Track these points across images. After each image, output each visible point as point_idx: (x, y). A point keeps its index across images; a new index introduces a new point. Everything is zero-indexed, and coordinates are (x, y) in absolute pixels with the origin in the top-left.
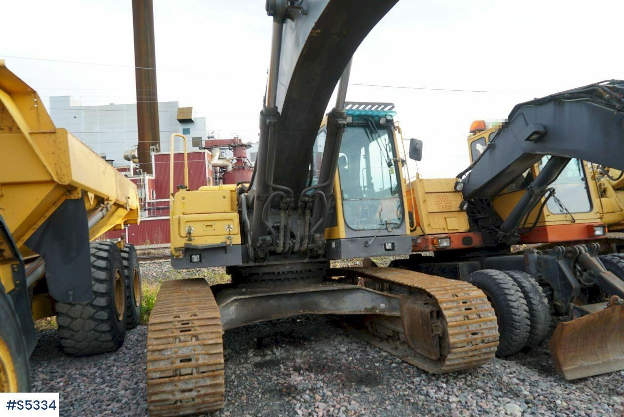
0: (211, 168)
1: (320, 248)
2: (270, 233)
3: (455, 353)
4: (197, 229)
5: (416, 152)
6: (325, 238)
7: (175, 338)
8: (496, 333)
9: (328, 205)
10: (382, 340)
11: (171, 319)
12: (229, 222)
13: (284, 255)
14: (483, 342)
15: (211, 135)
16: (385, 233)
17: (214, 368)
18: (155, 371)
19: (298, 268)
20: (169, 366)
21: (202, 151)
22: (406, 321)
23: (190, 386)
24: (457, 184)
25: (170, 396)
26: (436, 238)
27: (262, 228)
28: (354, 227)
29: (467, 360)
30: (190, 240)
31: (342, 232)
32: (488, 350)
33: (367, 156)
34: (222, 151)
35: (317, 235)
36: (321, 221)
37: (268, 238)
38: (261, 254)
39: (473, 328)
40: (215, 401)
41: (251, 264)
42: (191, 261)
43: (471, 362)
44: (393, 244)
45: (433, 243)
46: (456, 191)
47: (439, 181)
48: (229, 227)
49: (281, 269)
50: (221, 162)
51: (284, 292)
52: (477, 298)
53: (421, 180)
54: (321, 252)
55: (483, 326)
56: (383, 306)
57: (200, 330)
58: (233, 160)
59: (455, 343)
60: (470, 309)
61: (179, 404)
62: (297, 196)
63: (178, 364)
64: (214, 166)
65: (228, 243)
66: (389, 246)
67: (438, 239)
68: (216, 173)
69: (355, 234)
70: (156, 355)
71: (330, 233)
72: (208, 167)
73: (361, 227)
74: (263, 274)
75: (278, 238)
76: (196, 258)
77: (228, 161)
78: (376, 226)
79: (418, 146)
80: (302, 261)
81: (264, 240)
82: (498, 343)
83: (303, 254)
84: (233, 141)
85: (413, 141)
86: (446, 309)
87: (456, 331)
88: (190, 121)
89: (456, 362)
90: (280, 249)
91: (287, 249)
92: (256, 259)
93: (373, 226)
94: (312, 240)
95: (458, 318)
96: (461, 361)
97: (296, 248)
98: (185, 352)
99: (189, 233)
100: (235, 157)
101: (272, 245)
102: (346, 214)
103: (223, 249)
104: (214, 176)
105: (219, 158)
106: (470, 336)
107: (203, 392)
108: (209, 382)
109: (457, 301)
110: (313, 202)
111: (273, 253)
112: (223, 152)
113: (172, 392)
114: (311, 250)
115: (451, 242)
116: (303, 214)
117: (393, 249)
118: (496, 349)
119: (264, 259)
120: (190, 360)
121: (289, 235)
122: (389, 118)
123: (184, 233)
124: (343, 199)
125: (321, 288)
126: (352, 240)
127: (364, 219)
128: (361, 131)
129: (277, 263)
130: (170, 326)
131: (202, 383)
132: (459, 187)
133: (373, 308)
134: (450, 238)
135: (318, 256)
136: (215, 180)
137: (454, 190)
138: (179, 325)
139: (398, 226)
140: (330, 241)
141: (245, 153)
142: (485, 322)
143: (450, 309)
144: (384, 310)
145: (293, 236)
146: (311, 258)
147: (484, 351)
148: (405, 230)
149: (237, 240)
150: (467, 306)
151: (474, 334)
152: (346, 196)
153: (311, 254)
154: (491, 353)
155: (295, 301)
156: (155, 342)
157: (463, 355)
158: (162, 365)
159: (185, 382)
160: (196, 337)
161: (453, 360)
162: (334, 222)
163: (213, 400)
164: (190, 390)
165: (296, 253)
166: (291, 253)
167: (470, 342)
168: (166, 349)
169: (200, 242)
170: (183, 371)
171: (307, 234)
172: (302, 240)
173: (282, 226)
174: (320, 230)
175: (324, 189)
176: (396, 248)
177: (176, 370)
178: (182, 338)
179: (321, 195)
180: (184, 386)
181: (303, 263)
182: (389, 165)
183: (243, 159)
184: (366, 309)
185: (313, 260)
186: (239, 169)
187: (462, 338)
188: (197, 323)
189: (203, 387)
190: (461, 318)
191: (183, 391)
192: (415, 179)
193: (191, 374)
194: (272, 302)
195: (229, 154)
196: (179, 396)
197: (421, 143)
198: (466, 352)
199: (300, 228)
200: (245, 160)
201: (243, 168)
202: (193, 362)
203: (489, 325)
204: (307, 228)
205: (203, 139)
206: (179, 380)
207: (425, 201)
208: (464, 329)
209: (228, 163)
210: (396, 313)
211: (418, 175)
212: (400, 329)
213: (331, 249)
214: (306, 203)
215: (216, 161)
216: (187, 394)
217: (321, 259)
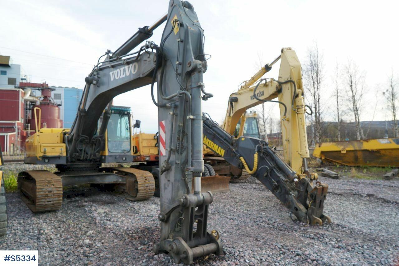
0: (23, 102)
1: (98, 158)
2: (78, 152)
3: (140, 193)
4: (48, 150)
5: (137, 125)
6: (100, 154)
7: (46, 185)
8: (154, 187)
9: (102, 143)
10: (120, 194)
11: (44, 180)
12: (61, 148)
13: (83, 161)
14: (149, 189)
15: (24, 78)
16: (123, 154)
17: (59, 194)
18: (39, 195)
19: (88, 166)
20: (44, 194)
21: (17, 89)
22: (127, 185)
23: (51, 200)
24: (155, 136)
25: (44, 203)
26: (145, 156)
27: (75, 150)
28: (112, 151)
29: (144, 195)
30: (45, 153)
31: (107, 153)
32: (151, 192)
33: (121, 123)
34: (33, 90)
35: (97, 154)
36: (99, 148)
37: (77, 154)
38: (74, 160)
39: (146, 185)
40: (58, 206)
41: (69, 164)
42: (45, 162)
43: (146, 196)
44: (126, 158)
45: (143, 158)
46: (155, 139)
47: (149, 135)
48: (61, 149)
49: (81, 166)
50: (31, 98)
51: (82, 175)
52: (149, 176)
53: (141, 134)
54: (98, 160)
55: (150, 185)
56: (120, 180)
57: (54, 183)
58: (41, 97)
59: (140, 190)
60: (146, 179)
61: (46, 206)
62: (90, 139)
63: (47, 193)
64: (26, 101)
65: (61, 155)
66: (124, 159)
67: (145, 157)
68: (27, 105)
69: (111, 154)
70: (40, 190)
71: (102, 153)
72: (21, 101)
73: (114, 151)
74: (74, 168)
75: (81, 154)
76: (47, 161)
77: (37, 98)
78: (120, 151)
79: (138, 123)
80: (90, 163)
81: (76, 155)
82: (155, 190)
83: (91, 161)
84: (43, 85)
85: (137, 121)
86: (138, 179)
87: (141, 186)
88: (7, 66)
89: (141, 196)
90: (82, 158)
91: (84, 158)
92: (71, 162)
93: (119, 151)
94: (95, 155)
95: (142, 182)
96: (142, 196)
97: (88, 158)
98: (50, 189)
99: (45, 151)
100: (43, 96)
101: (78, 156)
102: (109, 146)
103: (59, 157)
104: (25, 108)
105: (30, 96)
106: (145, 188)
107: (55, 202)
108: (57, 199)
109: (143, 177)
110: (96, 142)
111: (79, 160)
112: (34, 92)
113: (44, 202)
114: (94, 159)
115: (150, 158)
116: (92, 146)
117: (126, 159)
118: (154, 192)
119: (74, 162)
120: (51, 192)
121: (86, 153)
122: (128, 112)
123: (43, 151)
124: (108, 141)
125: (97, 174)
126: (110, 156)
127: (116, 148)
128: (117, 115)
129: (80, 164)
130: (43, 182)
131: (55, 199)
132: (156, 138)
133: (117, 181)
134: (150, 157)
135: (97, 162)
136: (25, 110)
137: (153, 138)
138: (47, 182)
139: (128, 152)
140: (102, 156)
141: (50, 94)
142: (151, 183)
143: (140, 179)
144: (121, 182)
145: (87, 154)
146: (94, 162)
147: (150, 192)
148: (131, 153)
149: (64, 154)
150: (146, 178)
151: (147, 187)
152: (109, 139)
153: (94, 161)
154: (152, 193)
155: (86, 179)
156: (39, 186)
157: (143, 193)
158: (42, 193)
159: (49, 199)
160: (53, 185)
161: (139, 195)
162: (104, 149)
163: (57, 205)
164: (50, 201)
165: (88, 160)
166: (85, 160)
167: (145, 189)
168: (43, 188)
169: (49, 154)
170: (49, 195)
171: (93, 153)
172: (91, 155)
173: (83, 150)
174: (98, 152)
175: (101, 137)
176: (127, 160)
177: (46, 195)
178: (49, 185)
179: (99, 140)
180: (49, 200)
181: (91, 164)
182: (127, 129)
183: (48, 98)
184: (114, 182)
185: (95, 163)
186: (45, 104)
187: (142, 188)
188: (53, 181)
189: (55, 200)
190: (143, 182)
191: (48, 202)
192: (139, 133)
193: (52, 196)
194: (77, 179)
195: (38, 93)
196: (47, 203)
197: (140, 122)
198: (144, 193)
199: (90, 151)
200: (50, 99)
201: (48, 104)
202: (52, 193)
203: (152, 184)
204: (93, 151)
205: (17, 80)
206: (47, 198)
207: (142, 142)
208: (144, 185)
209: (37, 99)
210: (125, 183)
211: (140, 132)
212: (125, 188)
213: (102, 159)
214: (93, 142)
215: (27, 97)
216: (49, 203)
217: (98, 163)
